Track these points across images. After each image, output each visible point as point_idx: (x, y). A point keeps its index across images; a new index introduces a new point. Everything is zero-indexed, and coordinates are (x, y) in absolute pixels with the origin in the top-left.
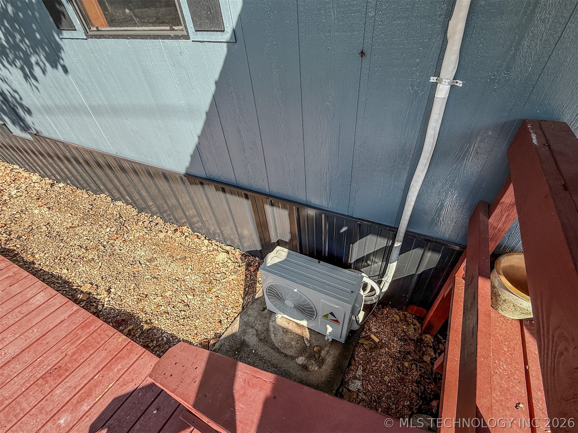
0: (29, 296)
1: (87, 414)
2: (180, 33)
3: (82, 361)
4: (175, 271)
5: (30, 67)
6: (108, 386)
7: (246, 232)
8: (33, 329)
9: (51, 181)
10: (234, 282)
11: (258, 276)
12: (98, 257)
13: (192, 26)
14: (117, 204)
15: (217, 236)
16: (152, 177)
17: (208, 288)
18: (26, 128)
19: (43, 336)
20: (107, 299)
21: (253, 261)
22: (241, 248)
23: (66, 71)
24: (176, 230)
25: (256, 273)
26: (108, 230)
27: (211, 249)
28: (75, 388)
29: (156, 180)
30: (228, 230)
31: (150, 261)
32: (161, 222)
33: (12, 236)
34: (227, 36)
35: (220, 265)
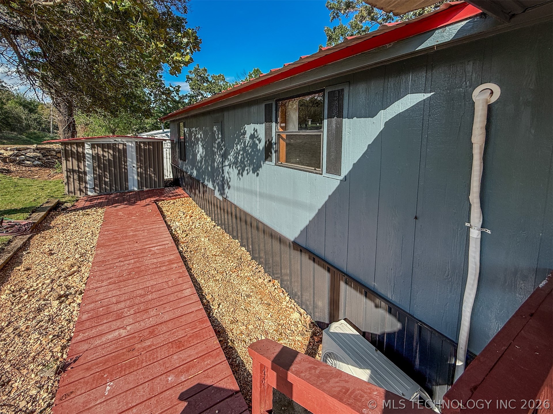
0: (184, 288)
1: (182, 384)
2: (318, 172)
3: (192, 344)
4: (260, 312)
5: (243, 170)
6: (198, 372)
7: (320, 304)
8: (179, 309)
9: (214, 224)
10: (299, 343)
11: (319, 349)
12: (221, 280)
13: (325, 170)
14: (242, 249)
15: (297, 297)
16: (272, 237)
17: (278, 337)
18: (222, 194)
19: (181, 316)
20: (216, 311)
21: (319, 332)
22: (312, 315)
23: (258, 175)
24: (270, 281)
25: (319, 345)
26: (232, 264)
27: (290, 306)
28: (183, 360)
29: (273, 240)
30: (307, 296)
31: (248, 296)
32: (263, 271)
33: (188, 250)
34: (342, 177)
35: (293, 323)
